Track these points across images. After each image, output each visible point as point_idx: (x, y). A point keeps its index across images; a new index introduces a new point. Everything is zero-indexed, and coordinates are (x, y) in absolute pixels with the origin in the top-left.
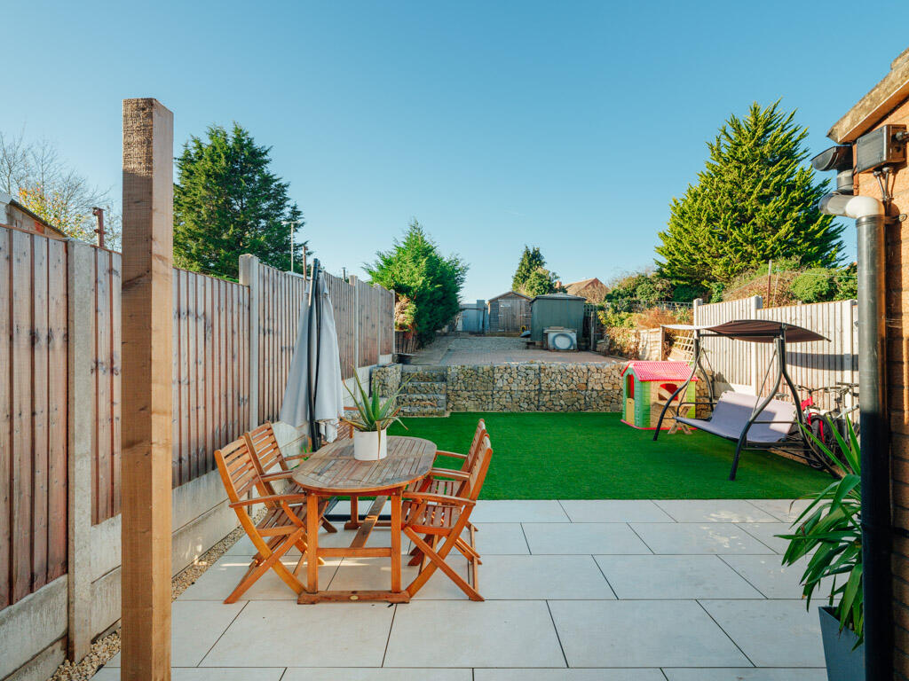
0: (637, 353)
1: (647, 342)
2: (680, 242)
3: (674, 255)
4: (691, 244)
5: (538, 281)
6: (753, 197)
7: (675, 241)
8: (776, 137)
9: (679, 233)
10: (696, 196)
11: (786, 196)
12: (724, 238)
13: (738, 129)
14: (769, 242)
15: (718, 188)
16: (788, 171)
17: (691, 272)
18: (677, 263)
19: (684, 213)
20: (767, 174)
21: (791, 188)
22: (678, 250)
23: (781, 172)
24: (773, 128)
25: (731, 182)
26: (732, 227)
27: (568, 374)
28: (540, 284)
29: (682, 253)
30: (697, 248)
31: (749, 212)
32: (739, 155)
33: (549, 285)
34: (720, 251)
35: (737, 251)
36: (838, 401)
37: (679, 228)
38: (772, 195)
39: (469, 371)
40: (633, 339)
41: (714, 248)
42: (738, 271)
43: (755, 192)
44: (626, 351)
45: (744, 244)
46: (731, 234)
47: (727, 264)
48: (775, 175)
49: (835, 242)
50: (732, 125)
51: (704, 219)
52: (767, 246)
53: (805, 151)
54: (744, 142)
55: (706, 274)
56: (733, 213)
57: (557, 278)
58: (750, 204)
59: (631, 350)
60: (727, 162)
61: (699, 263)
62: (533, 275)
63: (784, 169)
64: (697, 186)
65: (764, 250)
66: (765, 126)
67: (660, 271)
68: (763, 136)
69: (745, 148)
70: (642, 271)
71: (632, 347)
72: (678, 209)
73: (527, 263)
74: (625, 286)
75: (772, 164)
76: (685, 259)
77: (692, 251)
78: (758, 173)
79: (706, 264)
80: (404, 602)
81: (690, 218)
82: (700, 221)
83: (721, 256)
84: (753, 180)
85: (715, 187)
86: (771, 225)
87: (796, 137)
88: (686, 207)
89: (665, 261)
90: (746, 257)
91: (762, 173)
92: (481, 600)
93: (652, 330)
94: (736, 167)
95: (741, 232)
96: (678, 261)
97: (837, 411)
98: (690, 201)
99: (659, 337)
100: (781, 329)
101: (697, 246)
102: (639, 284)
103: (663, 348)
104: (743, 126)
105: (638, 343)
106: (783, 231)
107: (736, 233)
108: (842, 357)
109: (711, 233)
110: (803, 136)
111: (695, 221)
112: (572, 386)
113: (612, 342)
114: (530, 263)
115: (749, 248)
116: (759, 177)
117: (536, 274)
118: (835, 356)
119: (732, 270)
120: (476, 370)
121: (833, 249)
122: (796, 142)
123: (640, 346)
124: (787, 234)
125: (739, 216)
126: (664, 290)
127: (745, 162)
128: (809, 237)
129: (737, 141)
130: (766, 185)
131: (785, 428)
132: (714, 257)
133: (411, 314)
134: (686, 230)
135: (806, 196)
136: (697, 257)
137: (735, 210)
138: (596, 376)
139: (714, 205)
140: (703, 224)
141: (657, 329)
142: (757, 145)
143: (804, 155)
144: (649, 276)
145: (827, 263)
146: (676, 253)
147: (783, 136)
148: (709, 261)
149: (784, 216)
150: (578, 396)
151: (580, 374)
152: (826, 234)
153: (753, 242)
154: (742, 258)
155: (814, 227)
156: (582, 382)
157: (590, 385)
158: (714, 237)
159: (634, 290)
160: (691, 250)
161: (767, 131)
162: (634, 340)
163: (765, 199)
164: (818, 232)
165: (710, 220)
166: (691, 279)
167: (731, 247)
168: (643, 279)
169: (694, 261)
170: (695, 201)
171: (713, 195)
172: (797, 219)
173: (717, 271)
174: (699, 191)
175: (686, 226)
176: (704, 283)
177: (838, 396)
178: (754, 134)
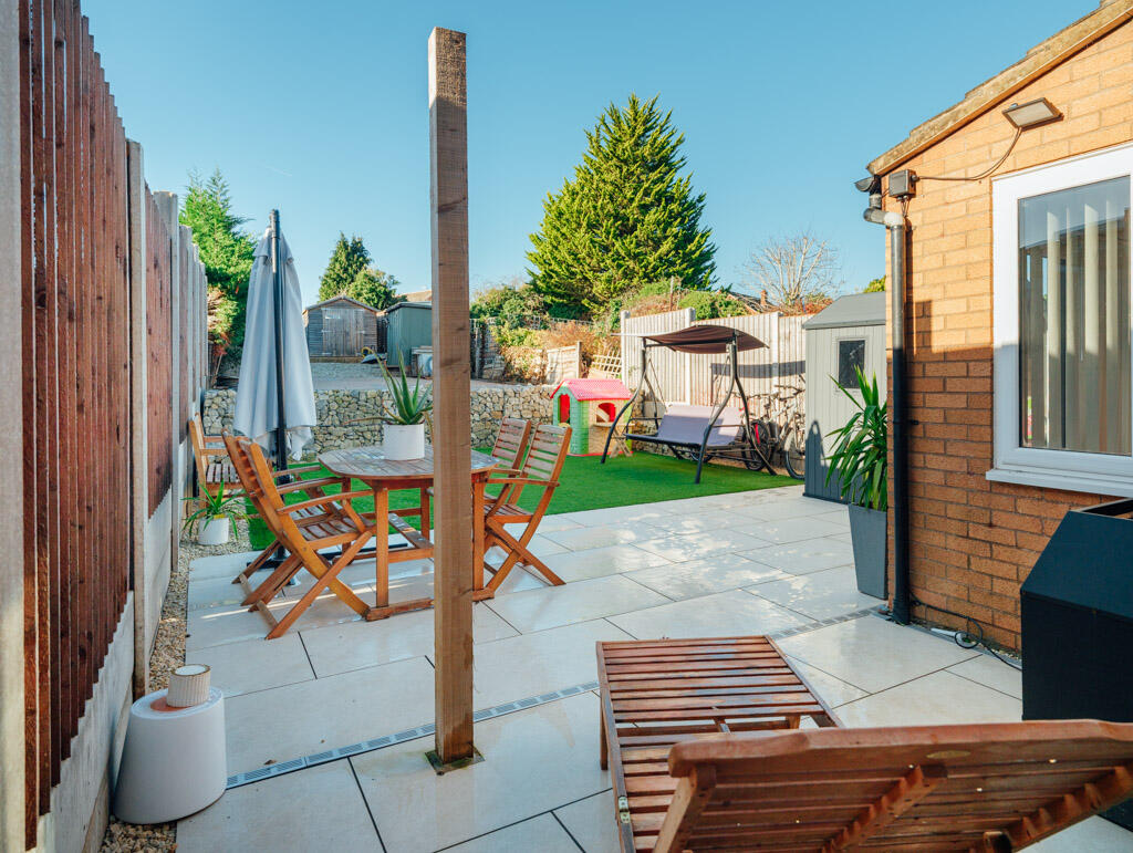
0: (544, 377)
1: (557, 363)
2: (557, 248)
3: (550, 265)
4: (570, 253)
5: (368, 286)
6: (635, 204)
7: (551, 247)
8: (655, 139)
9: (555, 238)
10: (574, 194)
11: (665, 208)
12: (606, 249)
13: (617, 122)
14: (651, 259)
15: (597, 189)
16: (667, 178)
17: (570, 287)
18: (554, 275)
19: (561, 214)
20: (648, 180)
21: (671, 199)
22: (555, 258)
23: (661, 180)
24: (651, 128)
25: (612, 183)
26: (616, 237)
27: (480, 399)
28: (372, 291)
29: (560, 263)
30: (577, 259)
31: (631, 222)
32: (619, 152)
33: (385, 293)
34: (602, 265)
35: (619, 266)
36: (767, 407)
37: (555, 232)
38: (652, 204)
39: (346, 399)
40: (538, 360)
41: (595, 260)
42: (621, 289)
43: (637, 199)
44: (527, 376)
45: (627, 259)
46: (613, 245)
47: (609, 281)
48: (655, 183)
49: (708, 264)
50: (612, 116)
51: (584, 224)
52: (650, 264)
53: (682, 160)
54: (624, 139)
55: (586, 290)
56: (615, 222)
57: (395, 283)
58: (632, 212)
59: (536, 375)
60: (607, 158)
61: (578, 277)
62: (360, 277)
63: (663, 177)
64: (574, 182)
65: (646, 267)
66: (645, 123)
67: (534, 283)
68: (643, 135)
69: (626, 144)
70: (509, 283)
71: (537, 370)
72: (553, 208)
73: (343, 258)
74: (488, 300)
75: (652, 169)
76: (562, 271)
77: (570, 262)
78: (638, 177)
79: (586, 279)
80: (489, 598)
81: (567, 220)
82: (579, 225)
83: (602, 271)
84: (634, 185)
85: (594, 186)
86: (652, 239)
87: (673, 141)
88: (563, 206)
89: (539, 272)
90: (629, 274)
91: (643, 177)
92: (564, 583)
93: (564, 348)
94: (617, 166)
95: (623, 244)
96: (556, 272)
97: (767, 416)
98: (568, 199)
99: (575, 356)
100: (734, 336)
101: (576, 255)
102: (506, 299)
103: (581, 370)
104: (622, 119)
105: (545, 366)
106: (664, 248)
107: (618, 244)
108: (770, 366)
109: (592, 242)
110: (680, 141)
111: (574, 226)
112: (485, 415)
113: (508, 366)
114: (348, 260)
115: (631, 264)
116: (640, 182)
117: (366, 276)
118: (764, 366)
119: (615, 288)
120: (356, 397)
121: (708, 271)
122: (674, 147)
123: (548, 369)
124: (669, 252)
125: (622, 224)
126: (537, 309)
127: (625, 162)
128: (686, 258)
129: (617, 136)
130: (646, 194)
131: (734, 432)
132: (594, 271)
133: (229, 316)
134: (563, 234)
135: (683, 211)
136: (577, 270)
137: (617, 218)
138: (514, 401)
139: (595, 208)
140: (583, 230)
141: (573, 347)
142: (637, 144)
143: (681, 164)
144: (517, 290)
145: (701, 285)
146: (553, 262)
147: (661, 139)
148: (590, 275)
149: (665, 230)
150: (493, 427)
151: (495, 399)
152: (701, 255)
153: (636, 257)
154: (625, 275)
155: (691, 247)
156: (497, 408)
157: (507, 413)
158: (595, 247)
159: (500, 307)
160: (570, 260)
161: (646, 130)
162: (539, 363)
163: (645, 208)
164: (694, 252)
165: (591, 226)
166: (570, 296)
167: (613, 261)
168: (509, 294)
169: (573, 274)
170: (574, 200)
171: (593, 196)
172: (676, 236)
173: (599, 288)
174: (578, 188)
175: (564, 230)
176: (585, 302)
177: (767, 402)
178: (634, 131)
